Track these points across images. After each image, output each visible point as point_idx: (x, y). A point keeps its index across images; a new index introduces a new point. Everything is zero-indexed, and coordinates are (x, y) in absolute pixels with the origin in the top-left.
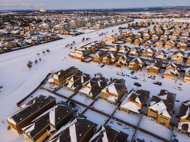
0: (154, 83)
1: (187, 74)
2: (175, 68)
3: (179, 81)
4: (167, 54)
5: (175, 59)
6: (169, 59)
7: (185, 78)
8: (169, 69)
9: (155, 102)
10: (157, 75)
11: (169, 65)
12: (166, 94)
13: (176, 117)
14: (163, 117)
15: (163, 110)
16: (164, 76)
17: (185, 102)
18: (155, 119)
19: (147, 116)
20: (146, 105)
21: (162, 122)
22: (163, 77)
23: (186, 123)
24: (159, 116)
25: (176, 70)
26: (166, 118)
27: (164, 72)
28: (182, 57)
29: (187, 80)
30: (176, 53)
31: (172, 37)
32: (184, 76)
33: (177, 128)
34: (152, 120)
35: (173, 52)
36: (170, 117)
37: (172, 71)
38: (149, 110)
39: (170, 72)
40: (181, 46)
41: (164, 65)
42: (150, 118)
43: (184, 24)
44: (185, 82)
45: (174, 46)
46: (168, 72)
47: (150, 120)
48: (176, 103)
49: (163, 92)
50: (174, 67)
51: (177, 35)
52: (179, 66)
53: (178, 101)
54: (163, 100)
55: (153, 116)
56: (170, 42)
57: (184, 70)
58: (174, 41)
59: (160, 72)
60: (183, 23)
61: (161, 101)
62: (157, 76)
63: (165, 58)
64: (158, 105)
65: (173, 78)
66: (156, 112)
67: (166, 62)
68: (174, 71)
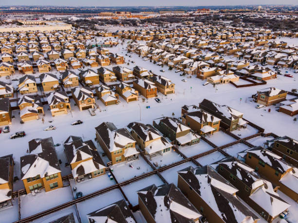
0: (12, 138)
1: (52, 104)
2: (33, 102)
3: (47, 119)
4: (10, 84)
5: (25, 89)
6: (16, 91)
7: (52, 110)
8: (24, 107)
9: (29, 165)
10: (10, 123)
11: (22, 101)
12: (39, 144)
13: (66, 166)
14: (50, 179)
15: (46, 168)
16: (23, 120)
17: (67, 141)
18: (41, 188)
19: (26, 194)
20: (17, 179)
21: (52, 185)
22: (22, 123)
23: (79, 165)
24: (44, 181)
25: (35, 104)
26: (54, 177)
27: (19, 113)
28: (34, 84)
29: (55, 112)
30: (22, 80)
31: (4, 56)
32: (49, 109)
33: (73, 178)
34: (38, 192)
35: (17, 80)
36: (59, 171)
37: (31, 108)
38: (25, 182)
39: (29, 110)
40: (23, 68)
41: (13, 104)
42: (33, 192)
43: (12, 35)
44: (54, 116)
45: (14, 70)
46: (25, 111)
47: (35, 195)
48: (57, 149)
49: (33, 145)
50: (30, 102)
51: (9, 52)
52: (36, 97)
53: (58, 145)
54: (39, 154)
55: (36, 186)
56: (4, 65)
57: (45, 101)
58: (9, 62)
59: (14, 117)
60: (10, 33)
61: (36, 158)
62: (10, 125)
63: (9, 92)
64: (35, 166)
65: (37, 117)
66: (38, 177)
67: (15, 98)
68: (33, 107)
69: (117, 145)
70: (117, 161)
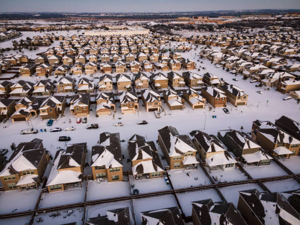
0: (88, 129)
1: (123, 103)
2: (108, 99)
3: (117, 115)
4: (92, 81)
5: (103, 86)
6: (96, 88)
7: (123, 108)
8: (101, 102)
9: (98, 155)
10: (88, 115)
11: (100, 97)
12: (108, 137)
13: (128, 162)
14: (113, 171)
15: (111, 160)
16: (98, 113)
17: (131, 139)
18: (105, 177)
19: (93, 179)
20: (87, 165)
21: (114, 177)
22: (97, 116)
23: (139, 164)
24: (108, 172)
25: (109, 101)
26: (117, 170)
27: (96, 107)
28: (111, 82)
29: (125, 110)
30: (102, 79)
31: (91, 57)
32: (120, 107)
33: (132, 175)
34: (102, 181)
35: (98, 78)
36: (121, 166)
37: (105, 104)
38: (94, 169)
39: (104, 106)
40: (104, 68)
41: (92, 99)
42: (98, 179)
43: (99, 38)
44: (123, 114)
45: (96, 69)
46: (100, 106)
47: (99, 183)
48: (122, 144)
49: (103, 137)
50: (106, 98)
51: (95, 53)
52: (111, 95)
53: (123, 141)
54: (107, 147)
55: (101, 175)
56: (90, 65)
57: (118, 99)
58: (94, 62)
59: (91, 110)
60: (98, 37)
61: (104, 150)
62: (88, 117)
63: (91, 88)
64: (102, 157)
65: (109, 112)
66: (103, 167)
67: (94, 94)
68: (107, 103)
69: (177, 151)
70: (175, 167)
